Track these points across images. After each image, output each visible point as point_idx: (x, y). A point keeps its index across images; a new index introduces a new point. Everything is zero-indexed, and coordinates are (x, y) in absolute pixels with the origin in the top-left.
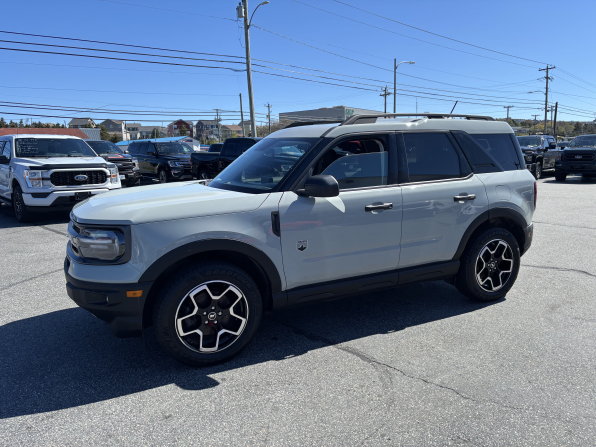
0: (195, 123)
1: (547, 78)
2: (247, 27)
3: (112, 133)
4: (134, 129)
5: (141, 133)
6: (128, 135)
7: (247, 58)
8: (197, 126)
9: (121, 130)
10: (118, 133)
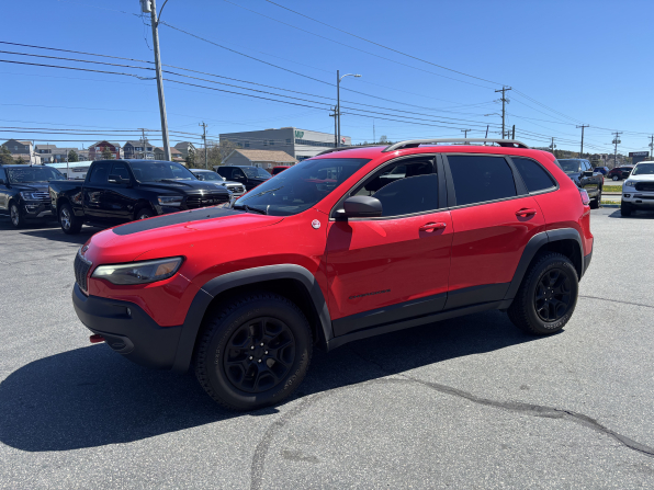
0: (122, 145)
1: (503, 100)
2: (155, 25)
3: (15, 157)
4: (46, 151)
5: (55, 156)
6: (39, 159)
7: (157, 63)
8: (125, 148)
9: (28, 152)
10: (23, 156)
